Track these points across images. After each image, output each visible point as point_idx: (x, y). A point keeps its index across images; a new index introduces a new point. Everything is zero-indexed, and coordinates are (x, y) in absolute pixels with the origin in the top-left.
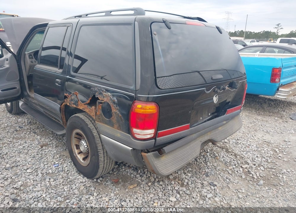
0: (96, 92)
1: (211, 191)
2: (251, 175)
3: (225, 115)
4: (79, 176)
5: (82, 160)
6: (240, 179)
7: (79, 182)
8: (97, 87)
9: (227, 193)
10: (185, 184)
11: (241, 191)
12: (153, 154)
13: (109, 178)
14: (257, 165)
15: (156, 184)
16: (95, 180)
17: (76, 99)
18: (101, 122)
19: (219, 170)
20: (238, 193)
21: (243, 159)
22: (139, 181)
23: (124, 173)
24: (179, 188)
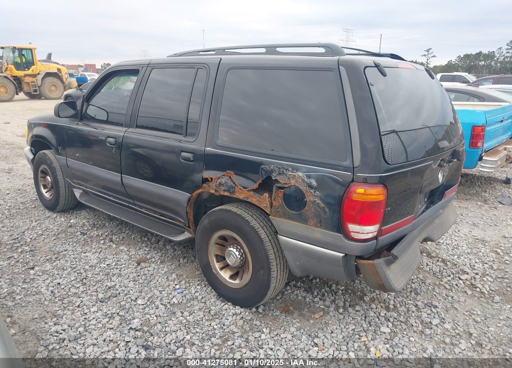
0: (272, 171)
1: (433, 314)
2: (478, 289)
3: (442, 201)
4: (224, 305)
5: (229, 279)
6: (465, 295)
7: (231, 314)
8: (273, 163)
9: (457, 316)
10: (391, 307)
11: (475, 312)
12: (384, 261)
13: (272, 305)
14: (480, 274)
15: (350, 310)
16: (254, 309)
17: (230, 183)
18: (280, 217)
19: (430, 285)
20: (473, 316)
21: (457, 266)
22: (322, 307)
23: (292, 297)
24: (385, 314)
